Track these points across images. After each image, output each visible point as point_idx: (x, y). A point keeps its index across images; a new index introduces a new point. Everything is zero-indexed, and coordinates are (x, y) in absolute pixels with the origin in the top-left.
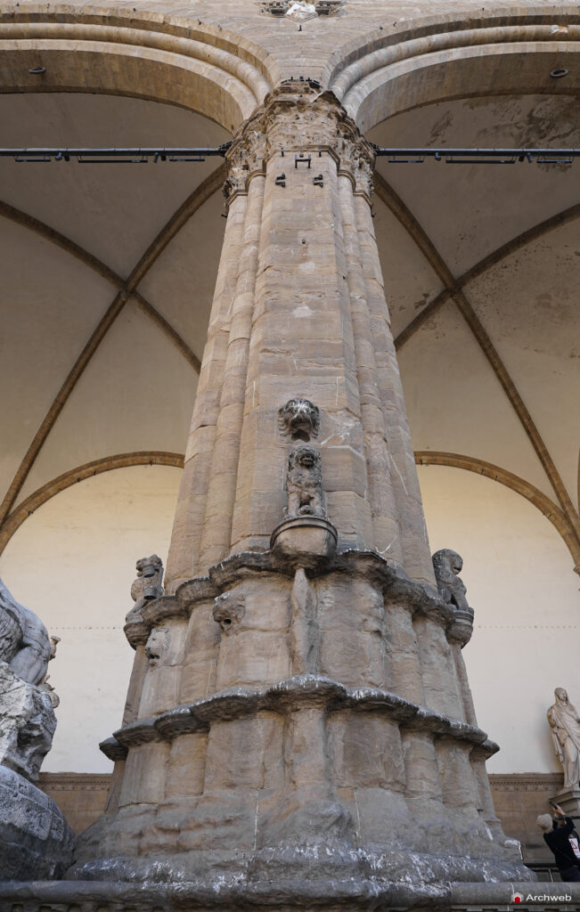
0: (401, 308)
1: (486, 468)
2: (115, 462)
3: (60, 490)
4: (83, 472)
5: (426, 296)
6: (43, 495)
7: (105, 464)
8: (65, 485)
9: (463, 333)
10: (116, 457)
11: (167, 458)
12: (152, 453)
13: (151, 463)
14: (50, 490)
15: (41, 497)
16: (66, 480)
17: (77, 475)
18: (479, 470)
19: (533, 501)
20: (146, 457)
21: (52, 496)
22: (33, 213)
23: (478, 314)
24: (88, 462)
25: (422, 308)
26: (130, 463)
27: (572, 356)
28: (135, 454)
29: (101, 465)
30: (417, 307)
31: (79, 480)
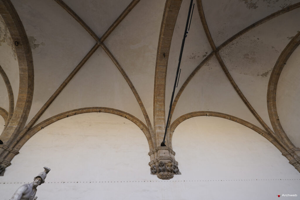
0: (198, 57)
1: (231, 118)
2: (84, 110)
3: (59, 120)
4: (70, 113)
5: (207, 53)
6: (50, 121)
7: (80, 111)
8: (61, 118)
9: (219, 68)
10: (85, 109)
11: (107, 110)
12: (101, 108)
13: (100, 111)
14: (54, 119)
15: (49, 122)
16: (62, 116)
17: (67, 114)
18: (229, 118)
19: (253, 129)
20: (98, 109)
21: (54, 122)
22: (70, 6)
23: (224, 61)
24: (73, 109)
25: (205, 58)
26: (91, 111)
27: (258, 75)
28: (93, 108)
29: (78, 111)
30: (203, 57)
31: (68, 116)
